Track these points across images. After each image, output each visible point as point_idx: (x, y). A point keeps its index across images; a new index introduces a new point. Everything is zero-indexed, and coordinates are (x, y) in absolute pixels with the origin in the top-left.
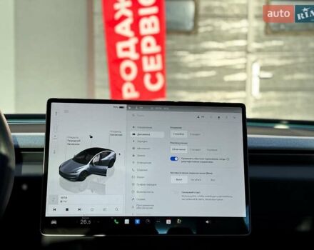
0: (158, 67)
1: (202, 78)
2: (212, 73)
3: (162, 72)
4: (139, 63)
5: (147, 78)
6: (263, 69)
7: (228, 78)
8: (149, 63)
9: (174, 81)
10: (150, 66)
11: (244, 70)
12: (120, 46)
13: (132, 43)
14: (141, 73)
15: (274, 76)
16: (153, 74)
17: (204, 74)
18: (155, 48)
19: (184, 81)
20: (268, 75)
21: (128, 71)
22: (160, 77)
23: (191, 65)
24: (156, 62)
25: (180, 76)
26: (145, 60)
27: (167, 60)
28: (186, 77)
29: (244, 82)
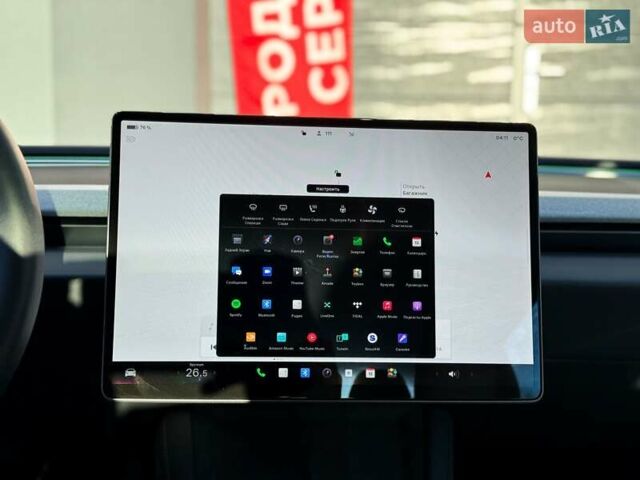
0: (338, 54)
1: (424, 78)
2: (444, 67)
3: (346, 64)
5: (315, 79)
6: (547, 58)
7: (477, 77)
8: (319, 46)
9: (369, 82)
10: (321, 52)
11: (508, 61)
12: (259, 9)
13: (282, 3)
14: (303, 67)
15: (568, 73)
16: (327, 69)
18: (331, 17)
19: (388, 82)
20: (556, 70)
21: (275, 61)
22: (340, 74)
23: (402, 52)
24: (333, 45)
25: (380, 73)
26: (311, 40)
27: (356, 41)
28: (393, 74)
29: (508, 85)
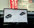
3: (17, 6)
4: (14, 5)
12: (12, 3)
13: (13, 2)
17: (22, 6)
18: (16, 3)
